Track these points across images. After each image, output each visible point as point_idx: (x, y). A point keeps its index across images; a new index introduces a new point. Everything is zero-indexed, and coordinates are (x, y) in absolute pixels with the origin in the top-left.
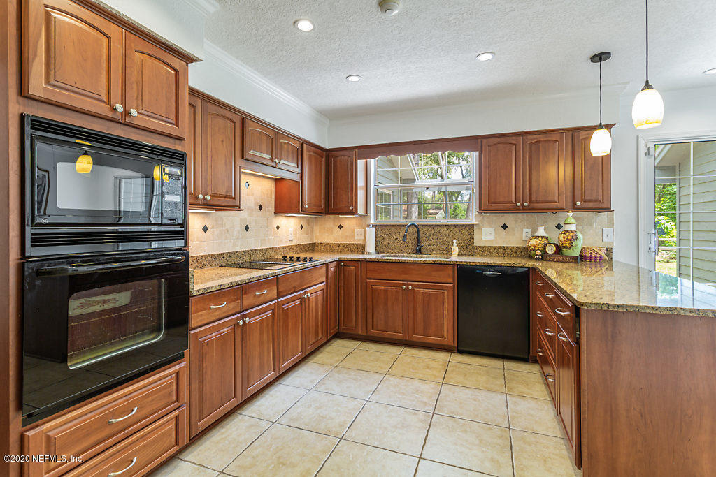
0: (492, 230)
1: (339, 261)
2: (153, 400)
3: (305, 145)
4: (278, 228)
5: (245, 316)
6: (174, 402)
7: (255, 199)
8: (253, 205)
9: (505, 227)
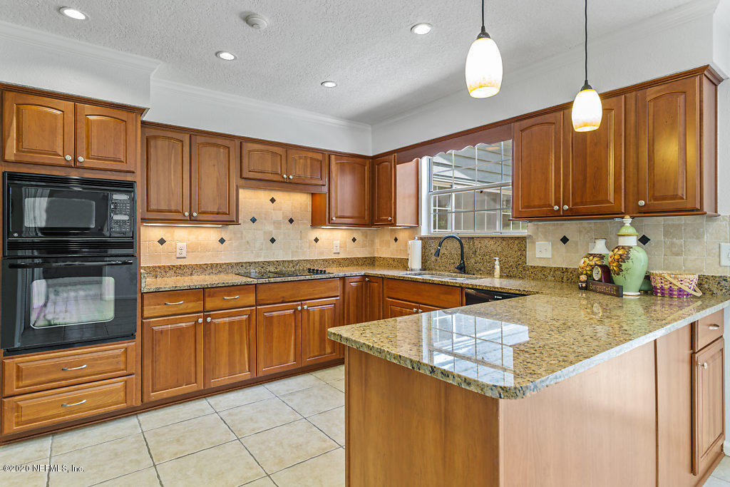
0: (548, 245)
1: (365, 276)
2: (101, 364)
3: (333, 157)
4: (316, 240)
5: (209, 316)
6: (123, 370)
7: (283, 213)
8: (281, 219)
9: (565, 240)
